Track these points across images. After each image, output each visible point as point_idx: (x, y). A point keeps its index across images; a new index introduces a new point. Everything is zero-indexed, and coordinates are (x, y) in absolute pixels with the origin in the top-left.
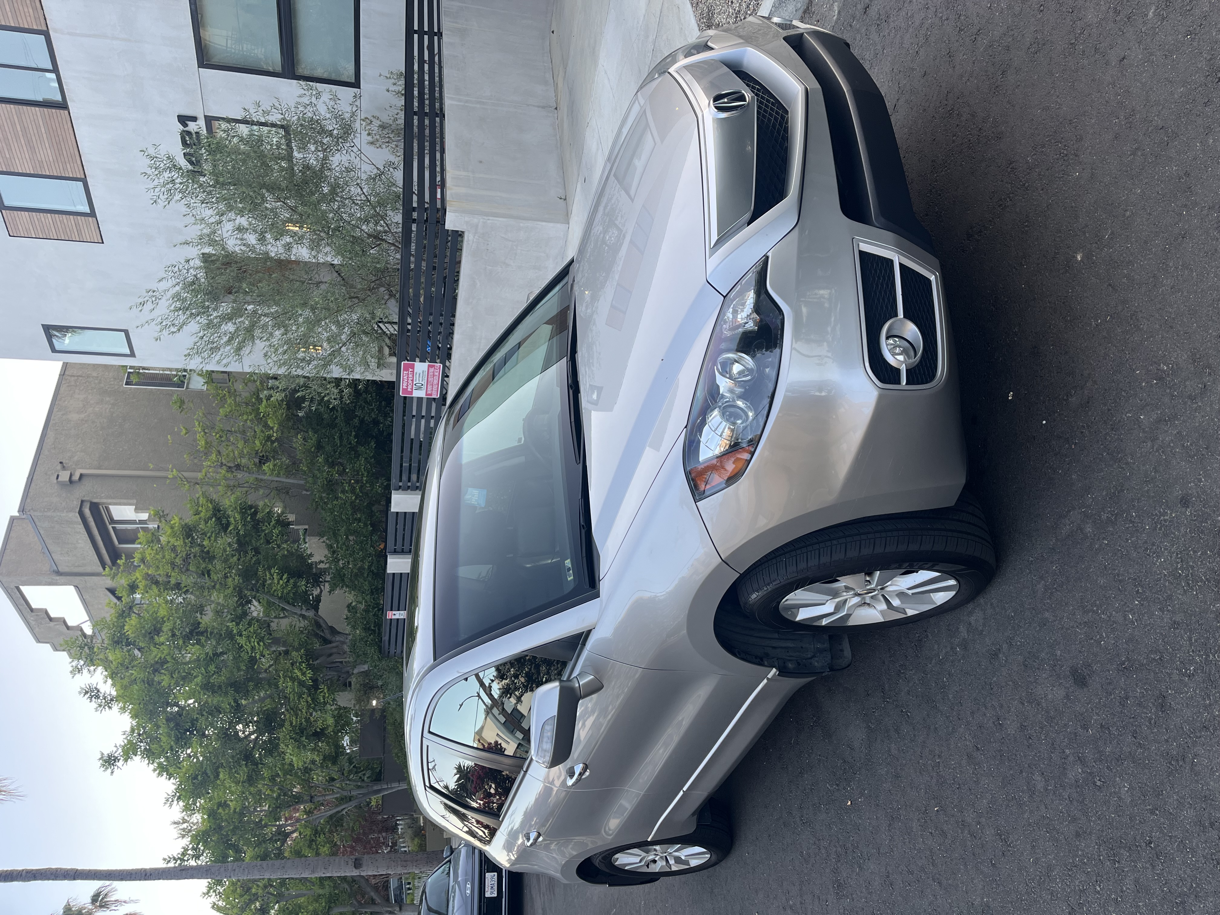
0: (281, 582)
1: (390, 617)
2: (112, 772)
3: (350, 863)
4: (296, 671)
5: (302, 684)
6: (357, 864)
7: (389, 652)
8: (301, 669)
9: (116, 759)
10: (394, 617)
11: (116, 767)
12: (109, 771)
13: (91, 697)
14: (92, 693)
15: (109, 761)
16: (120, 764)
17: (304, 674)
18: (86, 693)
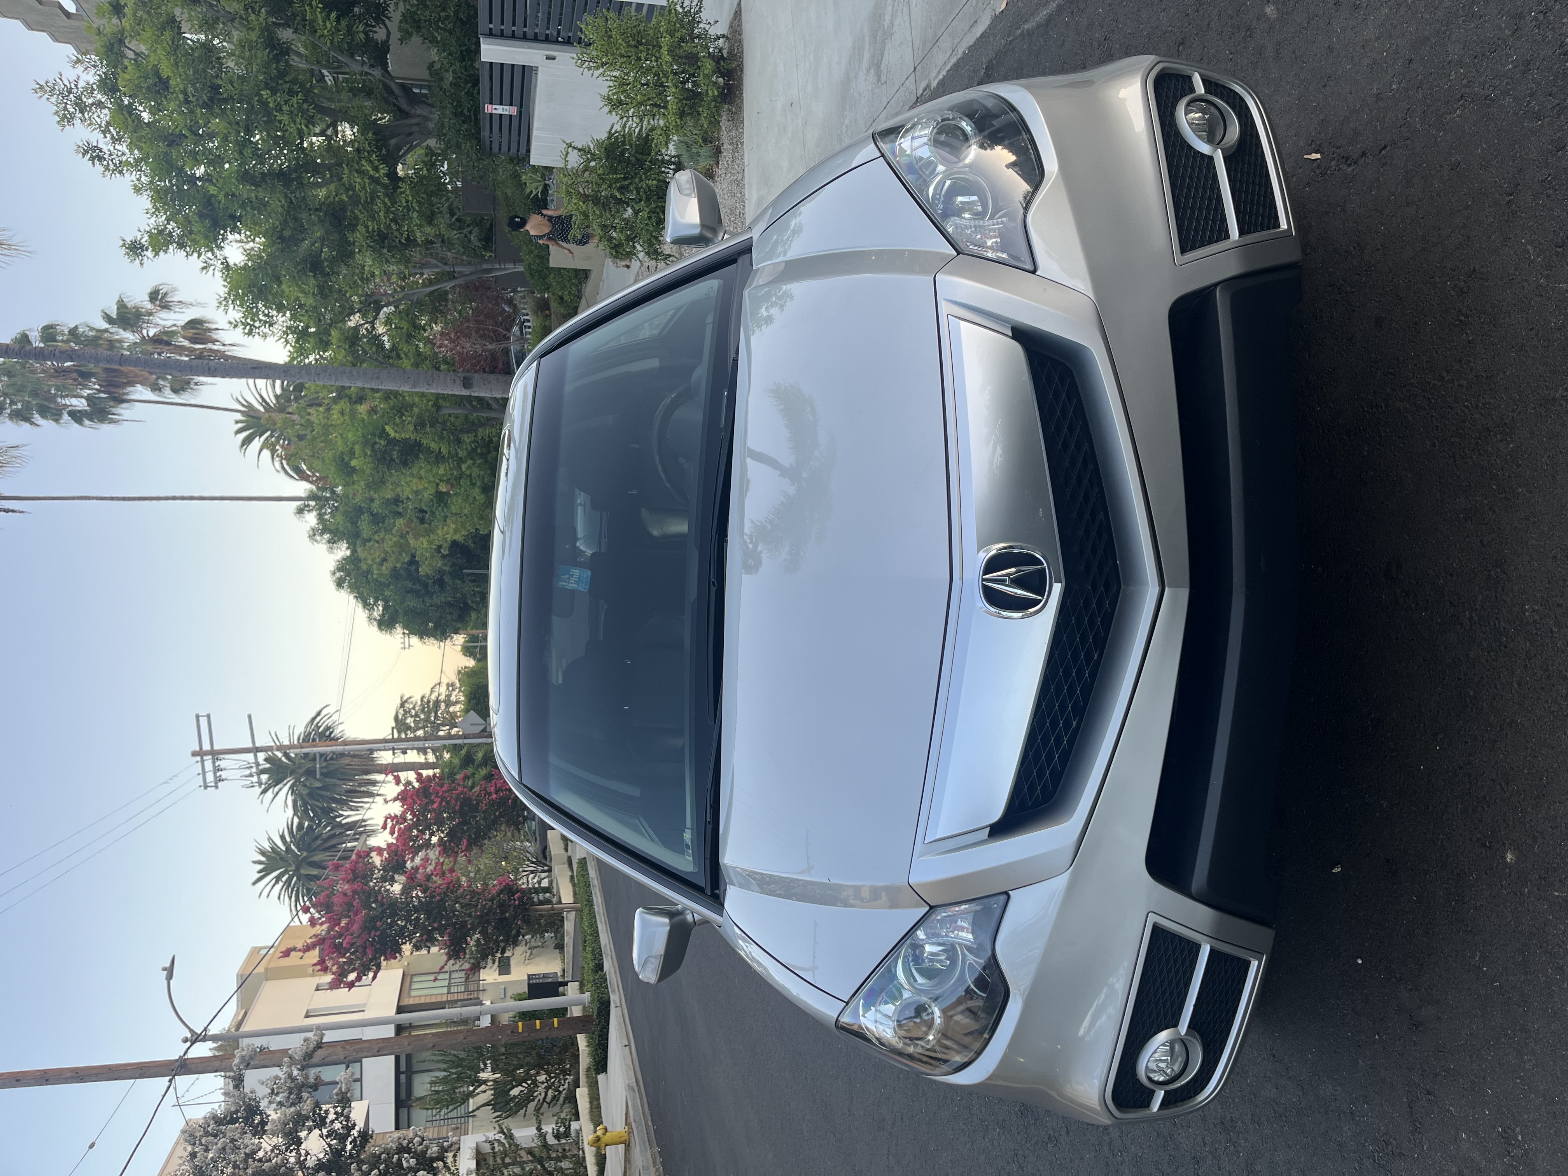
0: (329, 25)
1: (490, 111)
2: (142, 264)
3: (458, 381)
4: (364, 162)
5: (375, 181)
6: (467, 384)
7: (491, 148)
8: (370, 161)
9: (142, 248)
10: (494, 112)
11: (145, 258)
12: (137, 261)
13: (92, 159)
14: (94, 154)
15: (135, 249)
16: (149, 253)
17: (376, 169)
18: (85, 153)
